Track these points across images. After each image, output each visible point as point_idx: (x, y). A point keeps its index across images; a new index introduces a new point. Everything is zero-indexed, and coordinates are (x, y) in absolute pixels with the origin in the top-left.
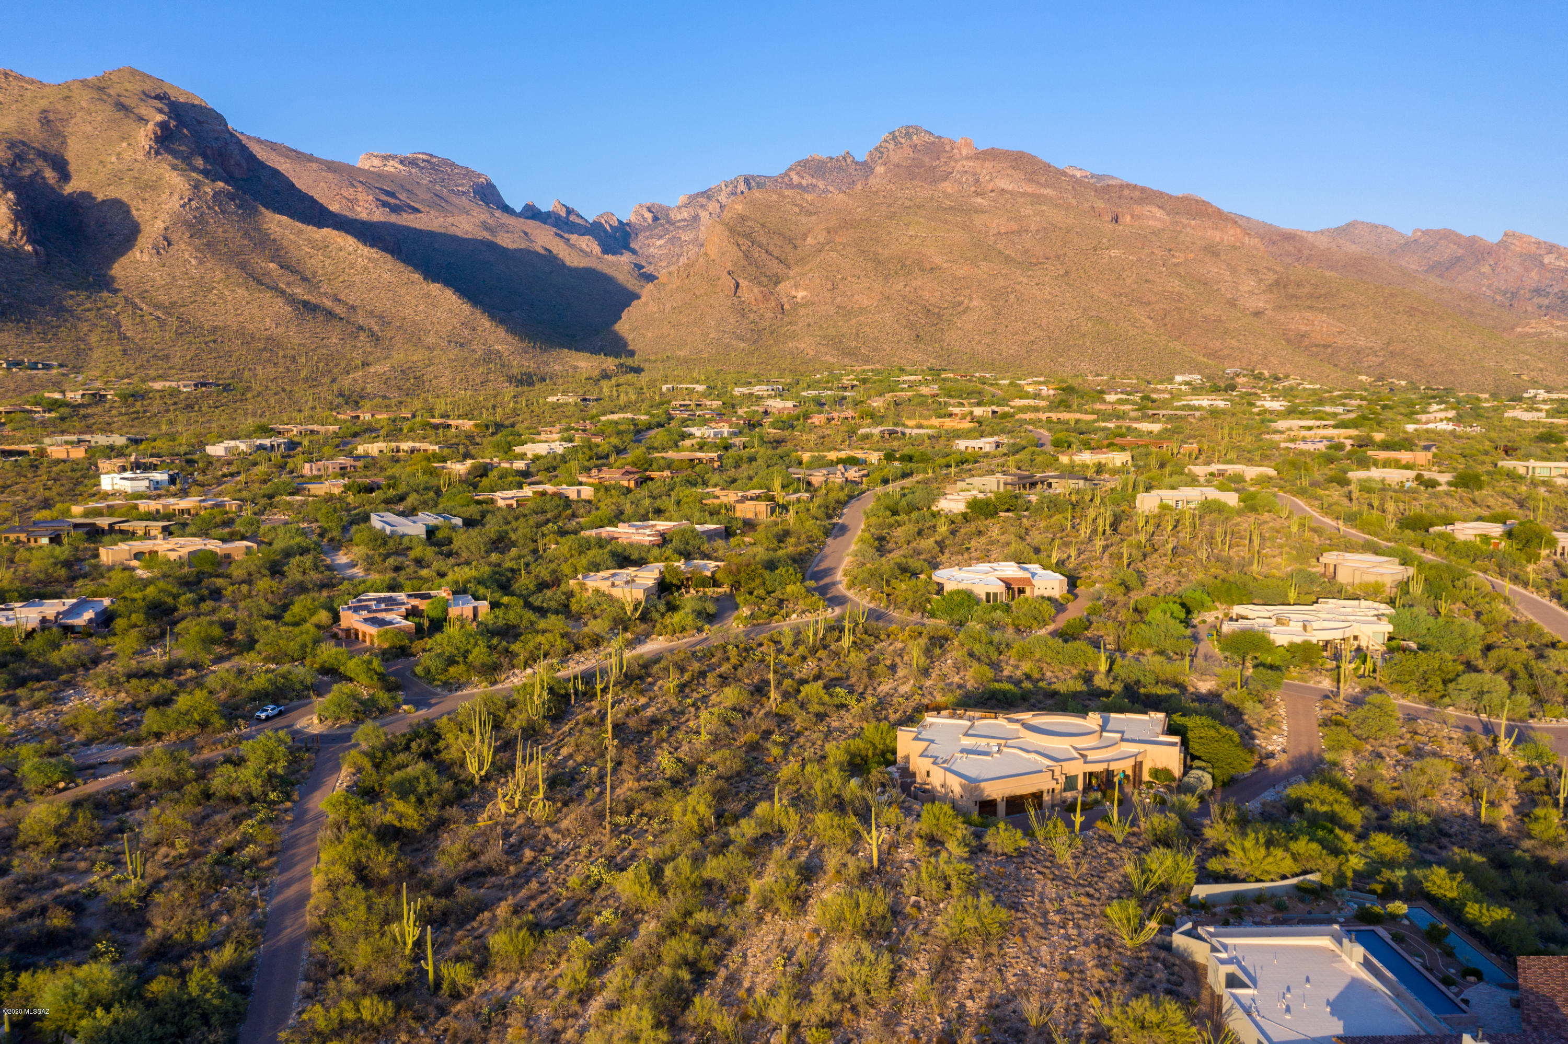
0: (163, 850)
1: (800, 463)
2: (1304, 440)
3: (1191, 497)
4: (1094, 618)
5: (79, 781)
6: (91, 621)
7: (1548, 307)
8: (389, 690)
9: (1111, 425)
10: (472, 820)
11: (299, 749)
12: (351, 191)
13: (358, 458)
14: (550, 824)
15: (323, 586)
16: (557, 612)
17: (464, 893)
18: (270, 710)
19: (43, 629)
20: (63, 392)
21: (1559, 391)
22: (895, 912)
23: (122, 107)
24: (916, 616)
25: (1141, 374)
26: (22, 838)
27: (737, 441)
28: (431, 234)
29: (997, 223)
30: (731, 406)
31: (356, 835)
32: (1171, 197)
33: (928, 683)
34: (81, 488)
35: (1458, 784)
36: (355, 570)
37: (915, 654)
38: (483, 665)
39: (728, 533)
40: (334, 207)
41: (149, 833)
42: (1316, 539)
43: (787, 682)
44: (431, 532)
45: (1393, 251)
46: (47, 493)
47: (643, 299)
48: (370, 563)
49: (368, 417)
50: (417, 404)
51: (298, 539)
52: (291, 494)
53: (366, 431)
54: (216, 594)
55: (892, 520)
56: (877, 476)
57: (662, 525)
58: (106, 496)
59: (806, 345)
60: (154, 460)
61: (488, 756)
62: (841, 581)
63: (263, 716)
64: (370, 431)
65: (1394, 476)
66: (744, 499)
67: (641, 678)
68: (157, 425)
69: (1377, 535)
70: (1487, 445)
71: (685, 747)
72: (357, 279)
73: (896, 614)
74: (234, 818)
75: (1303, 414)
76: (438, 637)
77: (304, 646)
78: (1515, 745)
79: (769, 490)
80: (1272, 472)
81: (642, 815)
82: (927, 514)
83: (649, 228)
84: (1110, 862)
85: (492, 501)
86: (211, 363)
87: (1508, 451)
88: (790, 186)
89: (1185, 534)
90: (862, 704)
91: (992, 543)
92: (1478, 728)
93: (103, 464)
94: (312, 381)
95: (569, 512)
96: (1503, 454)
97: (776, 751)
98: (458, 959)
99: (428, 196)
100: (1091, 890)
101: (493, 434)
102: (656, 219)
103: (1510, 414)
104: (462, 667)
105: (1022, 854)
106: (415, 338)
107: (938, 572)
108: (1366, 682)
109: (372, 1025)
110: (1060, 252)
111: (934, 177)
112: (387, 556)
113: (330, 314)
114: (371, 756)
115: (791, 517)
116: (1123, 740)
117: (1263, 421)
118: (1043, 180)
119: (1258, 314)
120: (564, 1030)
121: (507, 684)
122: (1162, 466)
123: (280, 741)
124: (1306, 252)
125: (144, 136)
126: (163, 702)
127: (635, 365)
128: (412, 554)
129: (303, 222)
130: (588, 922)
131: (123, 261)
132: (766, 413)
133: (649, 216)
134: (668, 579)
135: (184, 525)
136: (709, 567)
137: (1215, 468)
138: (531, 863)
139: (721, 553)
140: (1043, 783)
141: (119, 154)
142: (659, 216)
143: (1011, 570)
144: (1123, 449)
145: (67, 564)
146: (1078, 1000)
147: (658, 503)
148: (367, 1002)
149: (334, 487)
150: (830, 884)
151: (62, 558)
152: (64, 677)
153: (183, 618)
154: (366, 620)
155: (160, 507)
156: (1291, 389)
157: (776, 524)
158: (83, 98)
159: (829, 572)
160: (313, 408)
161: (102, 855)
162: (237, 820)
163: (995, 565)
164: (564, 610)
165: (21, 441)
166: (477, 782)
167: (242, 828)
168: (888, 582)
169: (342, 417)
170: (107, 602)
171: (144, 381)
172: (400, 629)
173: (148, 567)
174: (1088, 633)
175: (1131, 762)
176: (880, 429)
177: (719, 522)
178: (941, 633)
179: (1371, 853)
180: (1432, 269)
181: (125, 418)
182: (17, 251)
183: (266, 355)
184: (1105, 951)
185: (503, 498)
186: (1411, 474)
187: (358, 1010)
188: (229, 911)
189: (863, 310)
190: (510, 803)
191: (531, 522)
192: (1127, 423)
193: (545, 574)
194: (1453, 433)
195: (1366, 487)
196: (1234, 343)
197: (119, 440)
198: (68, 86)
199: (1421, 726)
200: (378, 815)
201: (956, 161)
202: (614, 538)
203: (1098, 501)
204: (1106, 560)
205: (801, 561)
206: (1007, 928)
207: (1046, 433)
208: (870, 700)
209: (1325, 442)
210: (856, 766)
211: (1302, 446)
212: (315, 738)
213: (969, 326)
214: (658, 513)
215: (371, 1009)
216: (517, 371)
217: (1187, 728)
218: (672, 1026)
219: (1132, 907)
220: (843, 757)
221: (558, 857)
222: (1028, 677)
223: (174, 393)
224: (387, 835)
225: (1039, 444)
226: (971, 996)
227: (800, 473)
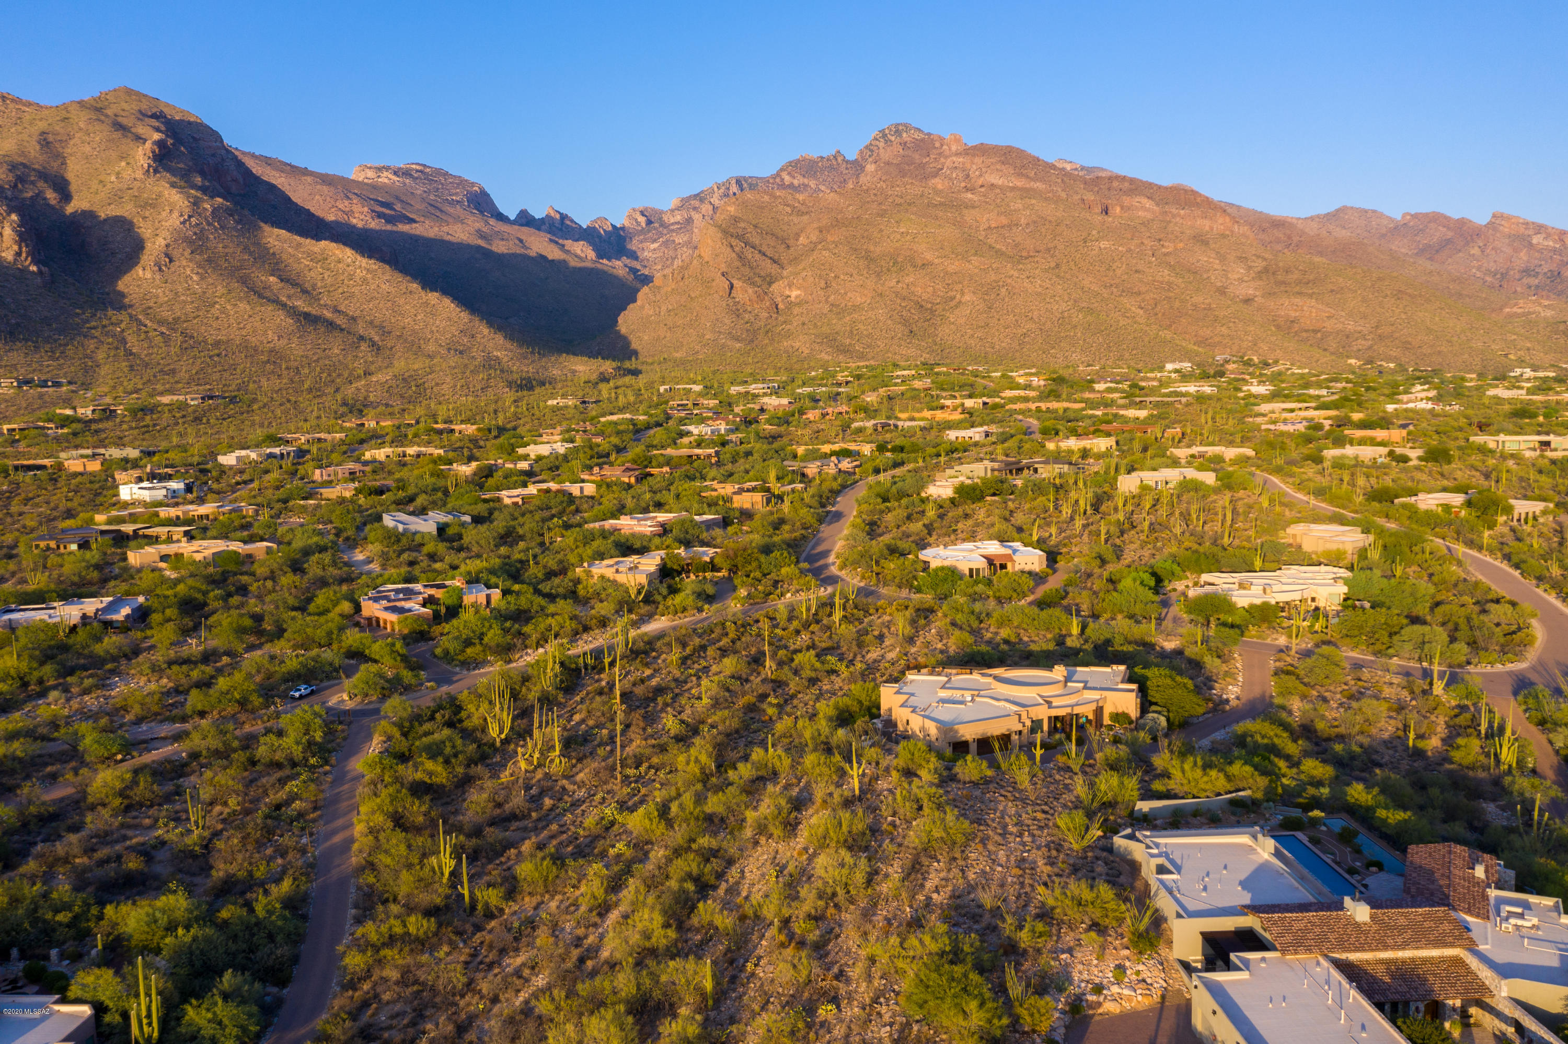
0: (218, 808)
1: (795, 456)
2: (1285, 422)
3: (1173, 475)
4: (1070, 589)
5: (135, 753)
6: (127, 616)
7: (1537, 287)
8: (412, 669)
9: (1099, 413)
10: (495, 776)
11: (332, 722)
12: (347, 203)
13: (366, 463)
14: (565, 777)
15: (342, 581)
16: (565, 597)
17: (492, 834)
18: (304, 689)
19: (84, 625)
20: (74, 408)
21: (1545, 369)
22: (874, 830)
23: (120, 127)
24: (904, 593)
25: (1132, 363)
26: (90, 799)
27: (733, 437)
29: (987, 218)
30: (728, 404)
31: (391, 790)
32: (1160, 187)
33: (913, 650)
34: (101, 499)
35: (1392, 722)
36: (372, 566)
37: (902, 625)
38: (498, 645)
39: (725, 522)
40: (327, 217)
41: (206, 794)
42: (1287, 513)
43: (782, 653)
44: (442, 529)
45: (1383, 236)
46: (69, 504)
47: (640, 301)
48: (385, 559)
49: (373, 424)
50: (420, 411)
51: (315, 539)
52: (304, 499)
53: (371, 438)
54: (243, 590)
55: (883, 506)
56: (869, 466)
57: (662, 517)
58: (126, 505)
59: (801, 344)
60: (169, 471)
61: (508, 724)
62: (834, 560)
63: (297, 694)
64: (376, 438)
65: (1367, 453)
66: (740, 491)
67: (645, 652)
68: (167, 437)
69: (1344, 508)
70: (1463, 422)
71: (688, 711)
72: (356, 290)
73: (884, 591)
74: (279, 780)
75: (1287, 398)
76: (455, 622)
77: (330, 633)
78: (1447, 685)
79: (765, 482)
80: (1250, 453)
81: (650, 767)
82: (917, 501)
83: (642, 232)
84: (1066, 786)
85: (499, 500)
86: (216, 376)
87: (1482, 427)
88: (782, 186)
89: (1163, 511)
90: (852, 669)
91: (977, 525)
92: (1419, 673)
93: (120, 476)
94: (316, 391)
95: (573, 507)
96: (1477, 430)
97: (771, 711)
98: (489, 885)
99: (422, 206)
100: (1046, 808)
101: (496, 437)
102: (649, 222)
103: (1491, 392)
104: (478, 648)
105: (987, 781)
106: (415, 347)
107: (925, 552)
108: (1318, 637)
109: (417, 939)
110: (1051, 245)
111: (924, 174)
112: (401, 552)
113: (331, 325)
114: (400, 726)
115: (786, 507)
116: (1085, 688)
117: (1246, 405)
118: (1032, 174)
119: (1248, 301)
120: (586, 937)
121: (521, 663)
122: (1145, 449)
123: (316, 714)
124: (1296, 239)
125: (142, 155)
126: (205, 684)
127: (633, 367)
128: (425, 550)
129: (301, 235)
130: (603, 855)
131: (127, 278)
132: (762, 410)
133: (642, 220)
134: (669, 565)
135: (205, 529)
136: (707, 553)
137: (1195, 450)
138: (551, 810)
139: (719, 540)
140: (1013, 726)
141: (118, 173)
142: (652, 219)
143: (993, 548)
144: (1108, 435)
145: (97, 567)
146: (1028, 889)
147: (658, 497)
148: (412, 919)
149: (345, 491)
150: (817, 812)
151: (93, 561)
152: (109, 666)
153: (214, 612)
154: (386, 609)
155: (180, 514)
156: (1280, 374)
157: (772, 513)
158: (81, 119)
159: (825, 554)
160: (319, 418)
161: (164, 813)
162: (283, 782)
163: (979, 544)
164: (572, 594)
165: (37, 456)
166: (498, 744)
167: (287, 788)
168: (877, 563)
169: (348, 425)
170: (141, 599)
171: (152, 396)
172: (419, 616)
173: (175, 568)
174: (1065, 602)
175: (1093, 706)
176: (873, 422)
177: (717, 513)
178: (926, 606)
179: (1302, 777)
180: (1421, 252)
181: (136, 432)
182: (24, 271)
183: (269, 367)
184: (1054, 853)
185: (509, 497)
186: (1384, 450)
187: (405, 926)
188: (283, 856)
189: (856, 308)
190: (529, 762)
191: (537, 517)
192: (1114, 410)
193: (551, 562)
194: (1431, 411)
195: (1338, 464)
196: (1224, 330)
197: (133, 453)
198: (65, 107)
199: (1366, 674)
200: (410, 773)
201: (946, 157)
202: (617, 530)
203: (1081, 484)
204: (1085, 538)
205: (794, 547)
206: (970, 838)
207: (1035, 422)
208: (859, 666)
209: (1305, 423)
210: (844, 719)
211: (1282, 427)
212: (346, 713)
213: (962, 321)
214: (659, 506)
215: (417, 925)
216: (515, 376)
217: (1147, 678)
218: (680, 928)
219: (1079, 817)
220: (831, 712)
221: (576, 804)
222: (1006, 642)
223: (182, 406)
224: (419, 789)
225: (1028, 432)
226: (937, 890)
227: (794, 465)
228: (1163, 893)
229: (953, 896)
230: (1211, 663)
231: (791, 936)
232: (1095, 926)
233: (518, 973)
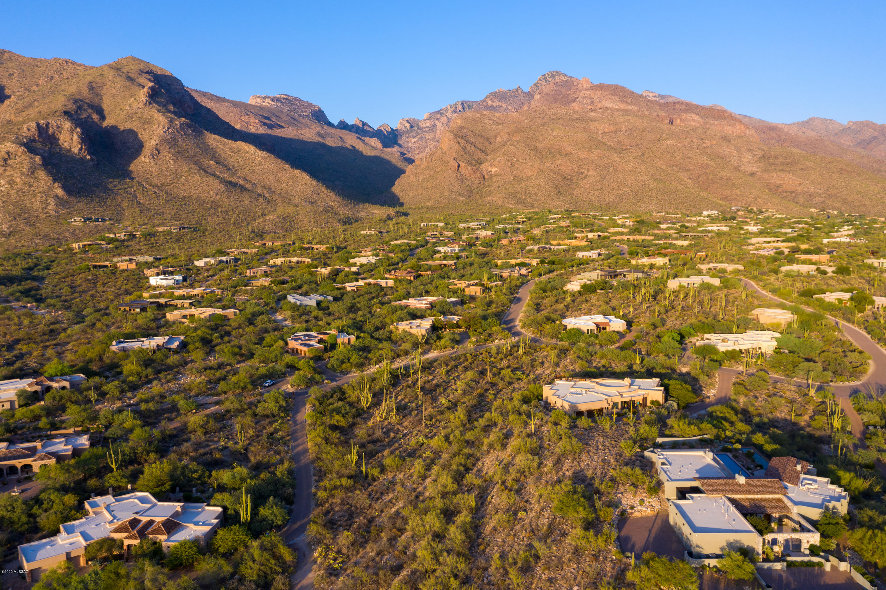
1: (496, 266)
2: (764, 249)
3: (697, 280)
4: (638, 341)
5: (200, 410)
6: (178, 346)
8: (318, 374)
9: (662, 242)
10: (366, 423)
11: (287, 397)
12: (246, 117)
13: (272, 267)
14: (398, 424)
15: (275, 330)
16: (386, 340)
17: (370, 447)
18: (269, 382)
19: (159, 350)
20: (114, 234)
22: (541, 447)
23: (130, 79)
24: (554, 341)
25: (684, 211)
26: (189, 429)
27: (463, 254)
28: (290, 140)
29: (603, 127)
30: (458, 234)
31: (321, 428)
32: (703, 108)
33: (558, 369)
34: (141, 284)
36: (287, 322)
37: (553, 357)
38: (357, 363)
39: (462, 303)
40: (238, 127)
42: (755, 302)
43: (494, 369)
44: (319, 303)
45: (836, 134)
46: (126, 287)
47: (407, 174)
48: (293, 319)
49: (270, 244)
50: (293, 236)
51: (257, 308)
52: (245, 286)
54: (228, 334)
55: (543, 295)
56: (536, 272)
57: (430, 299)
58: (155, 288)
59: (497, 199)
60: (172, 269)
61: (370, 400)
62: (518, 324)
63: (267, 385)
64: (272, 252)
65: (804, 268)
66: (469, 285)
67: (429, 368)
68: (164, 250)
69: (786, 300)
70: (864, 250)
71: (452, 396)
72: (256, 168)
73: (544, 340)
74: (269, 423)
75: (768, 234)
76: (335, 351)
77: (276, 356)
78: (817, 391)
79: (481, 280)
80: (741, 267)
81: (437, 420)
82: (561, 292)
83: (408, 132)
84: (626, 431)
85: (345, 288)
86: (185, 216)
87: (874, 254)
88: (487, 107)
89: (690, 300)
90: (529, 378)
91: (592, 306)
93: (147, 272)
94: (237, 225)
95: (383, 293)
96: (870, 255)
97: (491, 397)
98: (374, 467)
99: (287, 119)
100: (616, 440)
101: (336, 252)
102: (412, 127)
104: (348, 365)
105: (591, 428)
106: (288, 200)
107: (565, 320)
108: (758, 367)
109: (346, 487)
110: (639, 143)
111: (567, 100)
112: (301, 316)
113: (243, 188)
114: (317, 400)
115: (493, 294)
116: (639, 389)
117: (744, 239)
118: (629, 101)
119: (752, 174)
120: (418, 488)
121: (368, 372)
122: (684, 265)
123: (279, 394)
124: (783, 137)
125: (143, 95)
126: (224, 379)
127: (404, 211)
128: (312, 314)
129: (226, 138)
130: (421, 456)
131: (136, 162)
132: (477, 238)
133: (408, 125)
134: (436, 324)
135: (200, 302)
136: (454, 319)
137: (711, 265)
138: (394, 438)
139: (459, 312)
140: (604, 405)
141: (130, 105)
142: (413, 125)
143: (600, 319)
144: (665, 256)
145: (153, 321)
146: (606, 470)
147: (426, 288)
148: (343, 479)
149: (266, 282)
150: (515, 439)
151: (150, 318)
152: (175, 370)
153: (218, 345)
154: (301, 344)
155: (184, 293)
156: (768, 218)
157: (486, 298)
158: (110, 75)
159: (512, 320)
160: (241, 240)
161: (222, 436)
162: (271, 423)
163: (592, 316)
164: (389, 339)
165: (101, 260)
166: (366, 409)
167: (273, 426)
168: (541, 325)
169: (257, 244)
170: (182, 338)
171: (153, 227)
172: (317, 348)
173: (192, 322)
174: (634, 347)
175: (642, 397)
176: (538, 246)
177: (458, 297)
178: (565, 348)
179: (735, 430)
180: (859, 144)
181: (148, 247)
182: (83, 159)
183: (212, 211)
184: (618, 457)
185: (350, 286)
186: (814, 267)
187: (340, 482)
188: (280, 454)
189: (528, 178)
190: (381, 417)
191: (366, 298)
192: (670, 241)
193: (377, 323)
194: (848, 243)
195: (788, 275)
196: (738, 192)
197: (150, 259)
198: (101, 68)
199: (779, 385)
200: (327, 420)
201: (580, 91)
202: (407, 306)
203: (648, 284)
204: (648, 313)
205: (499, 316)
206: (582, 450)
207: (626, 247)
208: (532, 377)
209: (774, 251)
210: (526, 400)
211: (761, 252)
212: (292, 393)
213: (588, 186)
214: (427, 293)
215: (345, 482)
216: (342, 216)
217: (669, 385)
218: (458, 484)
219: (630, 443)
220: (520, 398)
221: (404, 436)
222: (604, 366)
223: (170, 233)
224: (334, 428)
225: (622, 254)
226: (568, 470)
227: (496, 271)
228: (663, 472)
229: (574, 473)
230: (703, 378)
231: (506, 488)
232: (633, 484)
233: (390, 501)
